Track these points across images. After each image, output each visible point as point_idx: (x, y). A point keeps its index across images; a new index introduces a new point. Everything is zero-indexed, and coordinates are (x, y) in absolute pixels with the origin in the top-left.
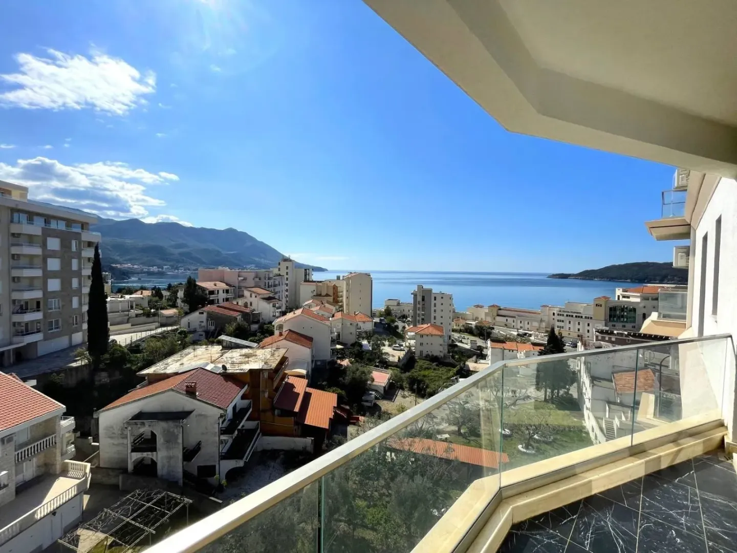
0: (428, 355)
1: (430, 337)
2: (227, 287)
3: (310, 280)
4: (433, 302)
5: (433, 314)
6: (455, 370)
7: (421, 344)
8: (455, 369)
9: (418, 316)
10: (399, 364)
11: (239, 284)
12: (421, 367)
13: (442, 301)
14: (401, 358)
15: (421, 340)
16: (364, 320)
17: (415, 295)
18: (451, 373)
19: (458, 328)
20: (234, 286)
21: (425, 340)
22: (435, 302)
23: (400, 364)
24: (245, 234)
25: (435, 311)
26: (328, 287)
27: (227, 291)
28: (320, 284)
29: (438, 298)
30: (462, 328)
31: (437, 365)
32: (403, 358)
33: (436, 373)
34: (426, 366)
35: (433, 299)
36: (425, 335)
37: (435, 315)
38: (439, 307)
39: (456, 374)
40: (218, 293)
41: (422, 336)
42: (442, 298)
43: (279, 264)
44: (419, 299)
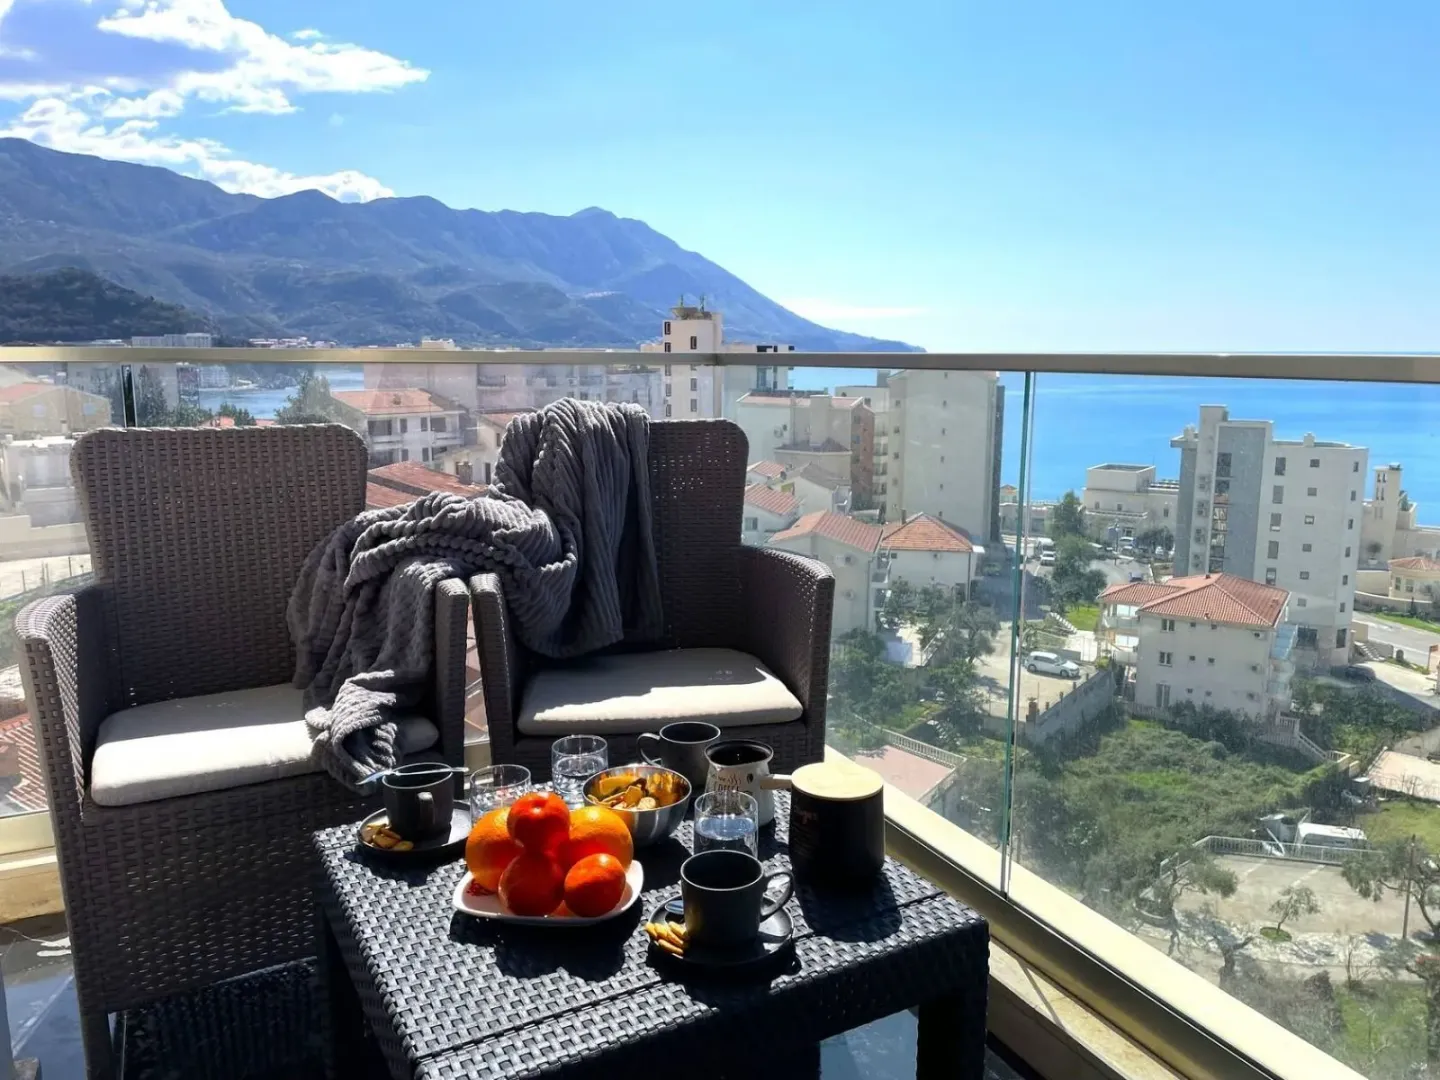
0: (1189, 705)
1: (1203, 630)
2: (437, 411)
3: (780, 387)
4: (1269, 480)
5: (1264, 534)
6: (1300, 781)
7: (1165, 658)
8: (1300, 778)
9: (1198, 540)
10: (1029, 731)
11: (480, 399)
12: (1137, 754)
13: (1315, 477)
14: (1042, 707)
15: (1167, 641)
16: (937, 545)
17: (1188, 451)
18: (1271, 795)
19: (1404, 599)
20: (460, 407)
21: (1182, 641)
22: (1279, 480)
23: (1039, 736)
24: (639, 227)
25: (1276, 519)
26: (832, 412)
27: (438, 424)
28: (806, 403)
29: (1297, 465)
30: (1422, 600)
31: (1218, 754)
32: (1055, 711)
33: (1196, 787)
34: (1162, 750)
35: (1269, 466)
36: (1182, 619)
37: (1274, 537)
38: (1296, 502)
39: (1290, 802)
40: (404, 429)
41: (1168, 624)
42: (1315, 463)
43: (668, 328)
44: (1206, 466)
